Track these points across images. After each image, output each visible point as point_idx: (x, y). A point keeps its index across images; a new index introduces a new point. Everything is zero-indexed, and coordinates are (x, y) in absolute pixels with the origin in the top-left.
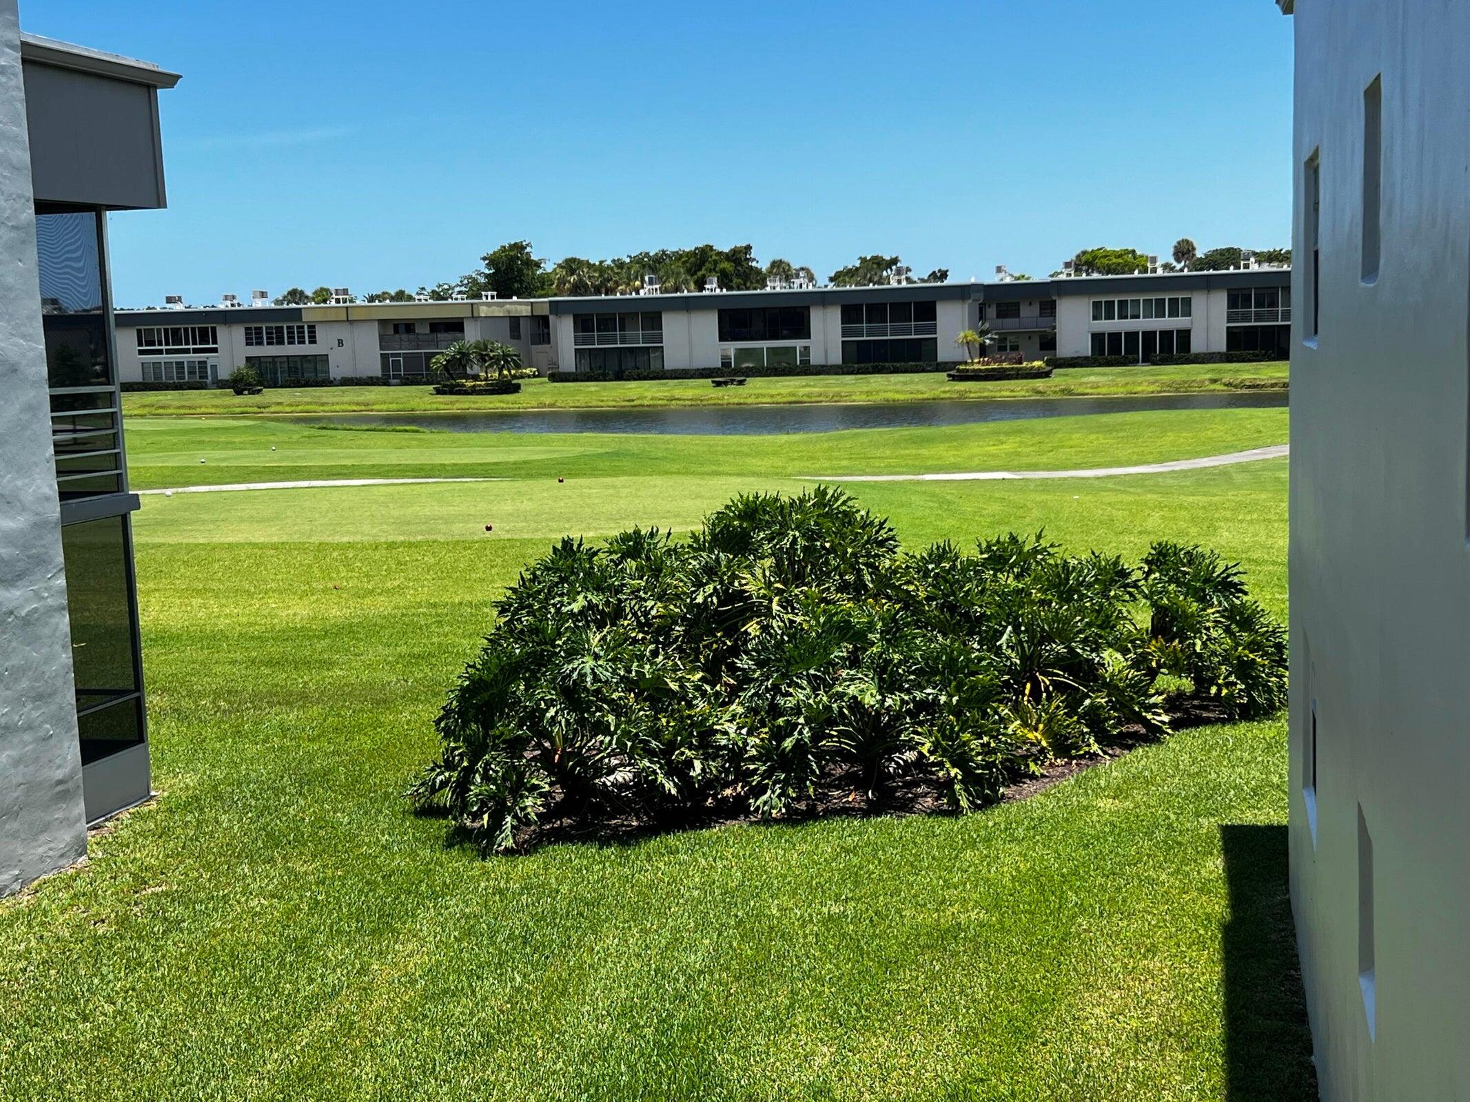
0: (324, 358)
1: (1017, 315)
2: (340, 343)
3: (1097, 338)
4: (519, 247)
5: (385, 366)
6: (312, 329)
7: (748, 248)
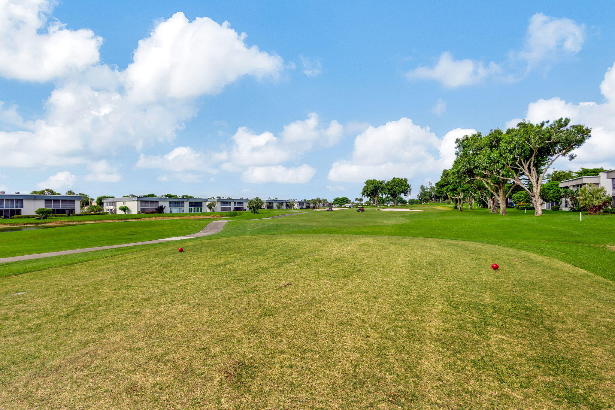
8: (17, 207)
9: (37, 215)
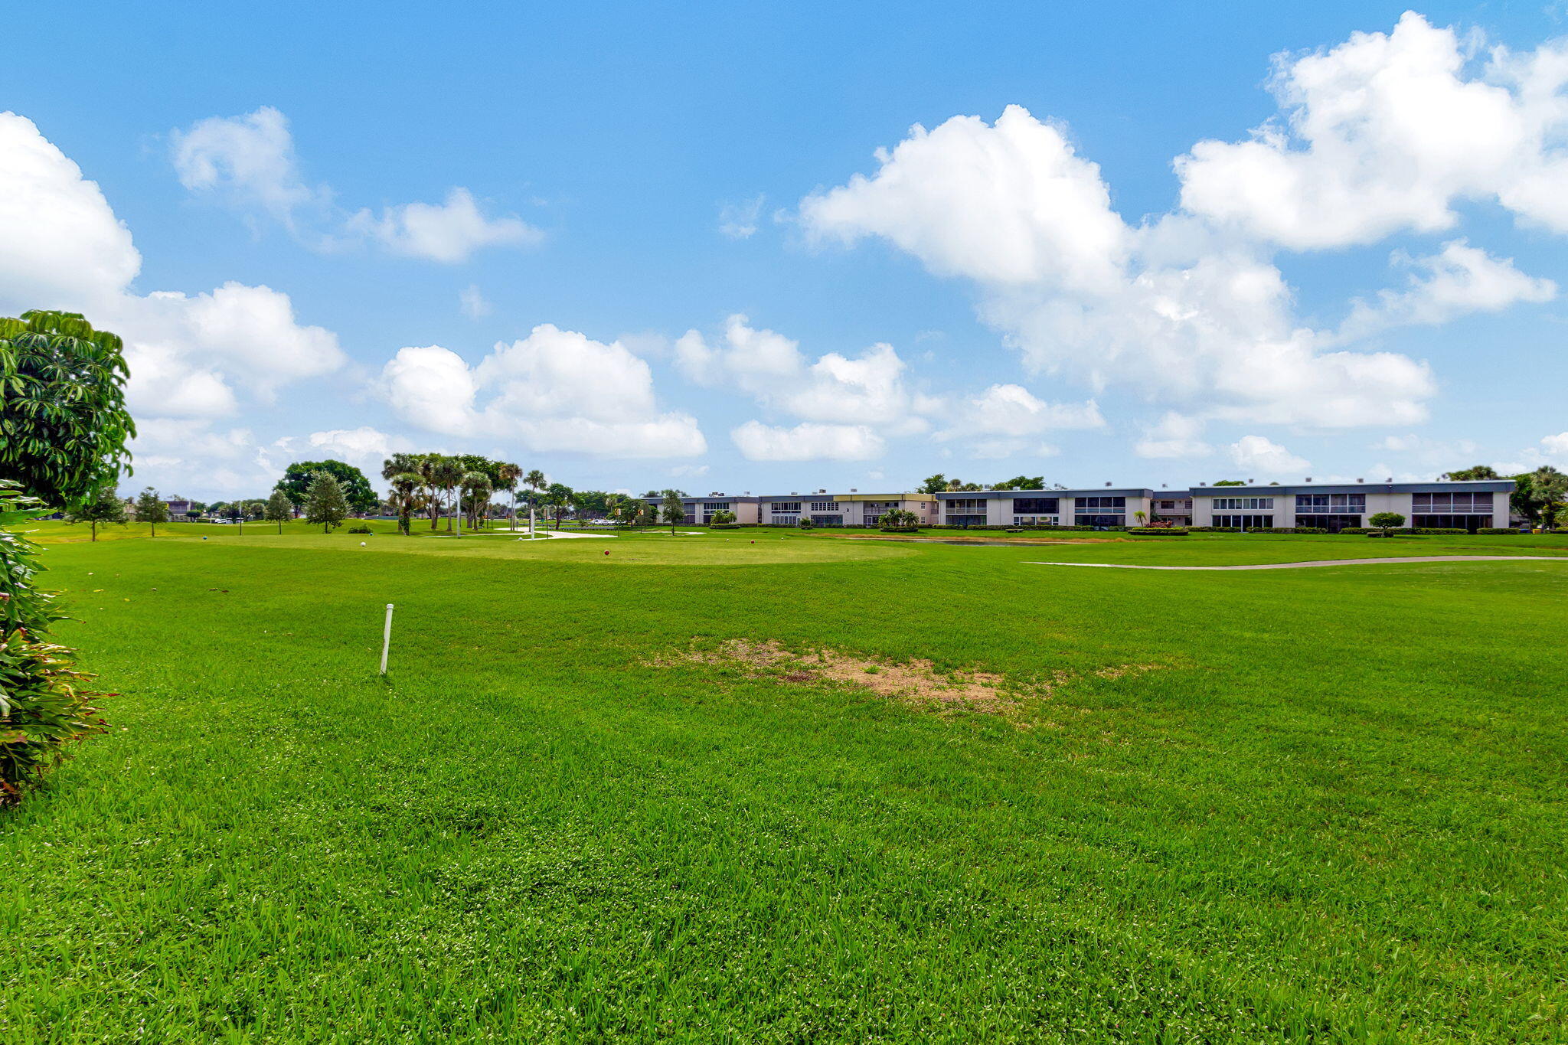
0: (841, 517)
1: (1173, 507)
2: (848, 510)
3: (1216, 519)
4: (939, 477)
5: (865, 521)
6: (837, 505)
7: (1042, 478)
8: (1352, 510)
9: (1372, 527)
